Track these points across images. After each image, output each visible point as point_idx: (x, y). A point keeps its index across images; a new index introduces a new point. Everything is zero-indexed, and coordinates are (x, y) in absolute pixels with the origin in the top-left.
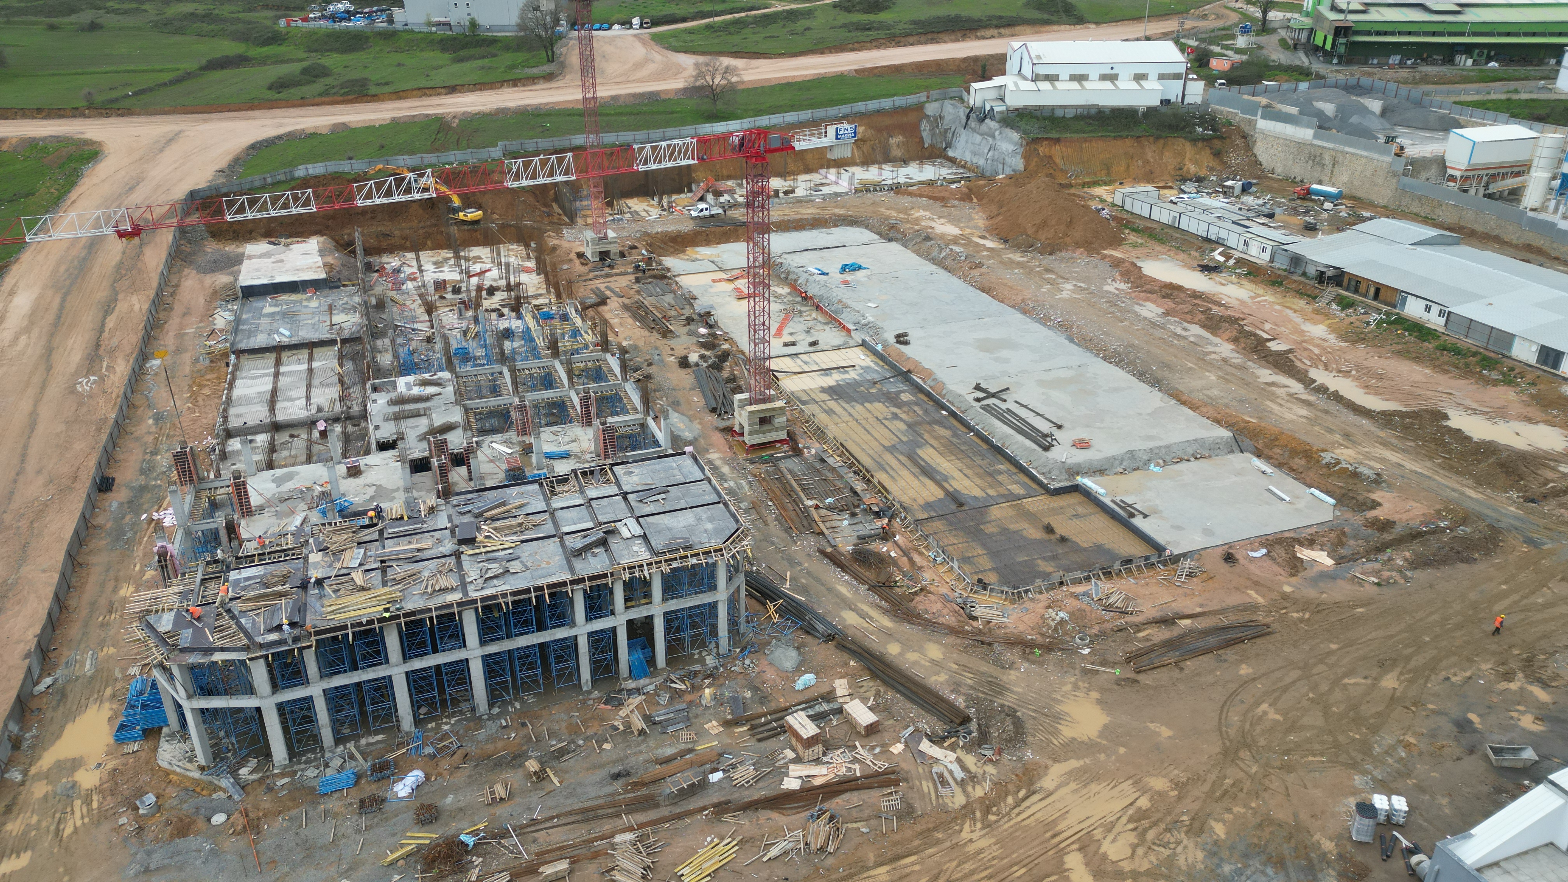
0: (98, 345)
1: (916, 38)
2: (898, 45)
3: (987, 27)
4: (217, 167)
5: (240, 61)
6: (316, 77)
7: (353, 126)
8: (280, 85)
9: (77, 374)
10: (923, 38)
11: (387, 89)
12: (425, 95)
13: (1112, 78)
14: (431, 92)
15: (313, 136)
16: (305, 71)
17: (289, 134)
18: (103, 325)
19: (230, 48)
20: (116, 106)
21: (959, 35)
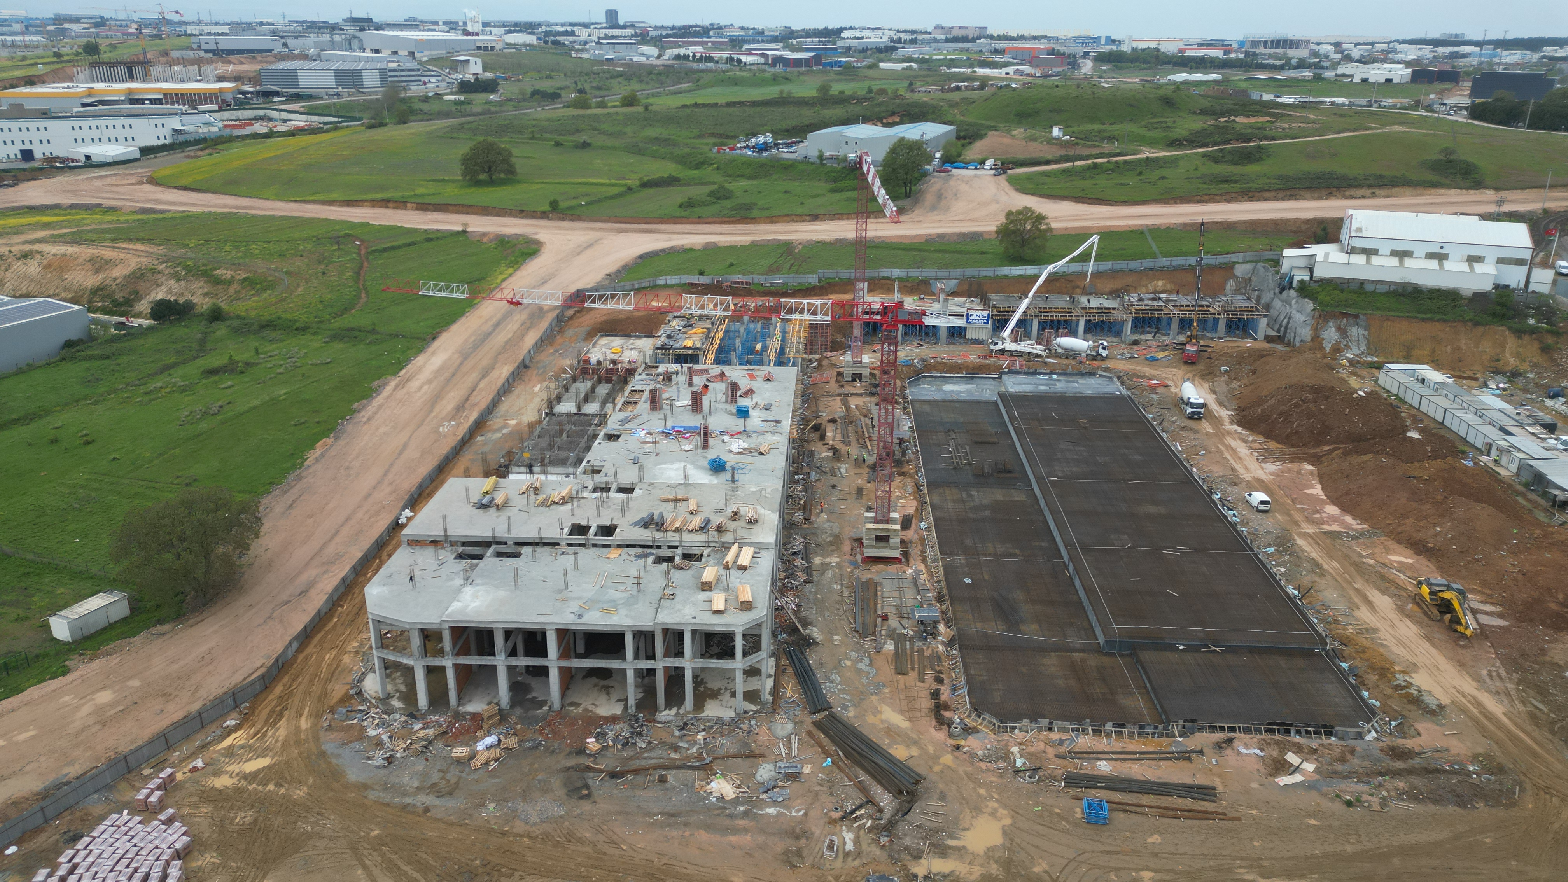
0: (467, 399)
1: (1273, 194)
2: (1251, 199)
3: (1359, 186)
4: (608, 272)
5: (671, 181)
6: (719, 198)
7: (720, 245)
8: (689, 204)
9: (444, 419)
10: (1282, 194)
11: (766, 213)
12: (793, 221)
13: (1441, 257)
14: (798, 218)
15: (688, 250)
16: (712, 194)
17: (672, 248)
18: (477, 385)
19: (668, 169)
20: (571, 212)
21: (1324, 192)
